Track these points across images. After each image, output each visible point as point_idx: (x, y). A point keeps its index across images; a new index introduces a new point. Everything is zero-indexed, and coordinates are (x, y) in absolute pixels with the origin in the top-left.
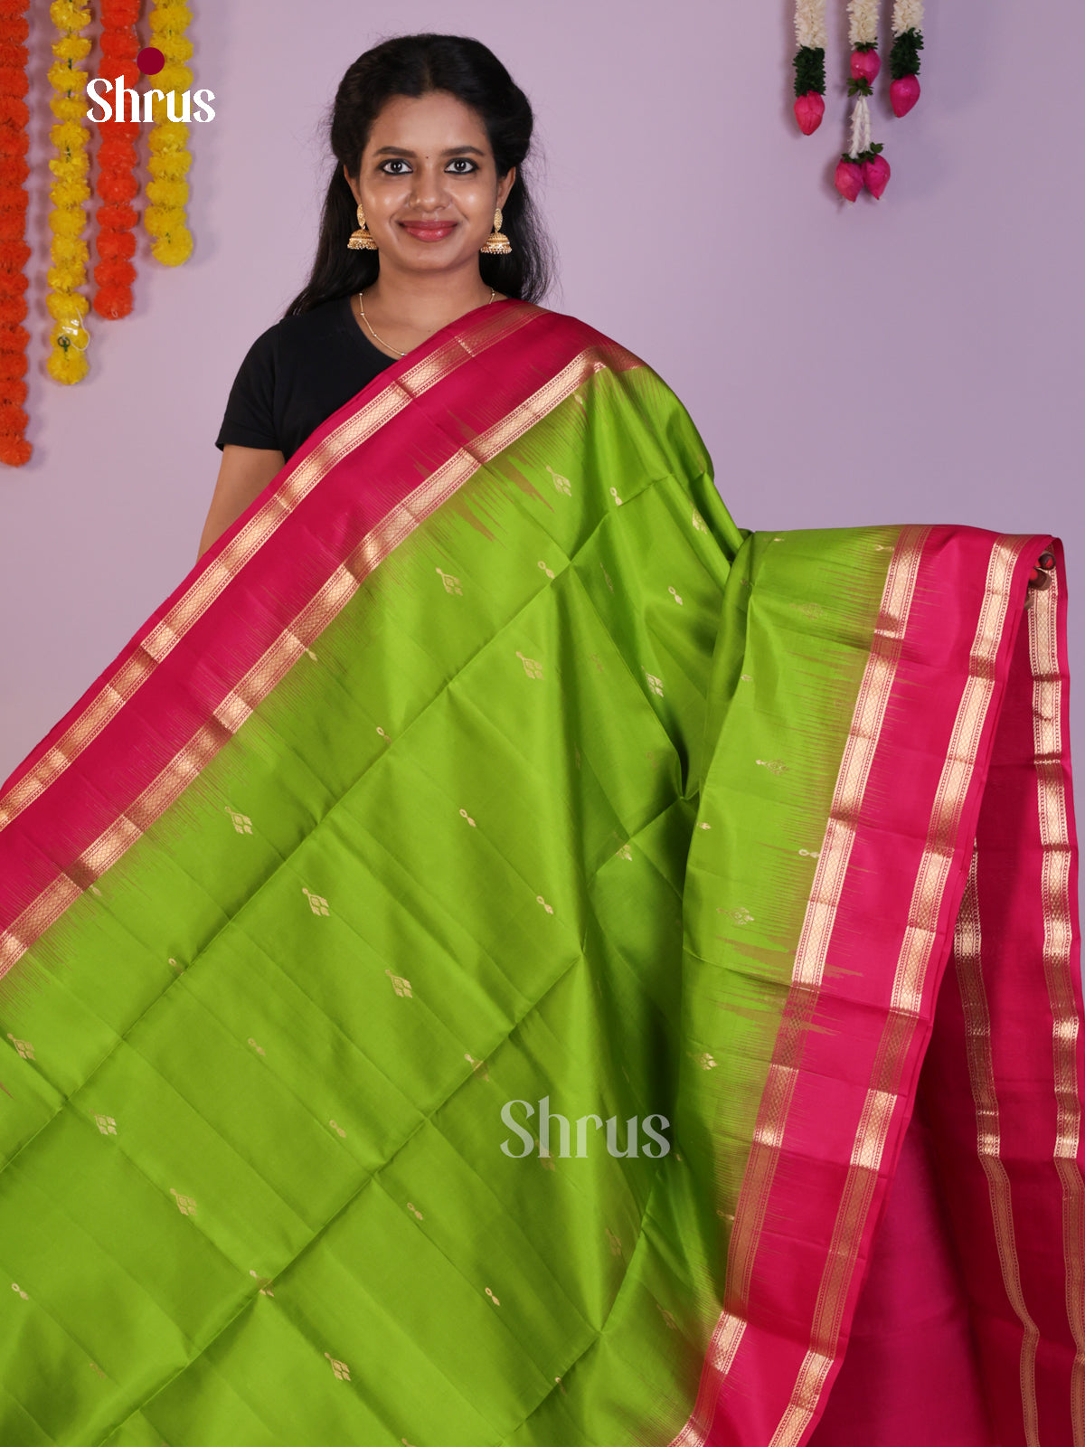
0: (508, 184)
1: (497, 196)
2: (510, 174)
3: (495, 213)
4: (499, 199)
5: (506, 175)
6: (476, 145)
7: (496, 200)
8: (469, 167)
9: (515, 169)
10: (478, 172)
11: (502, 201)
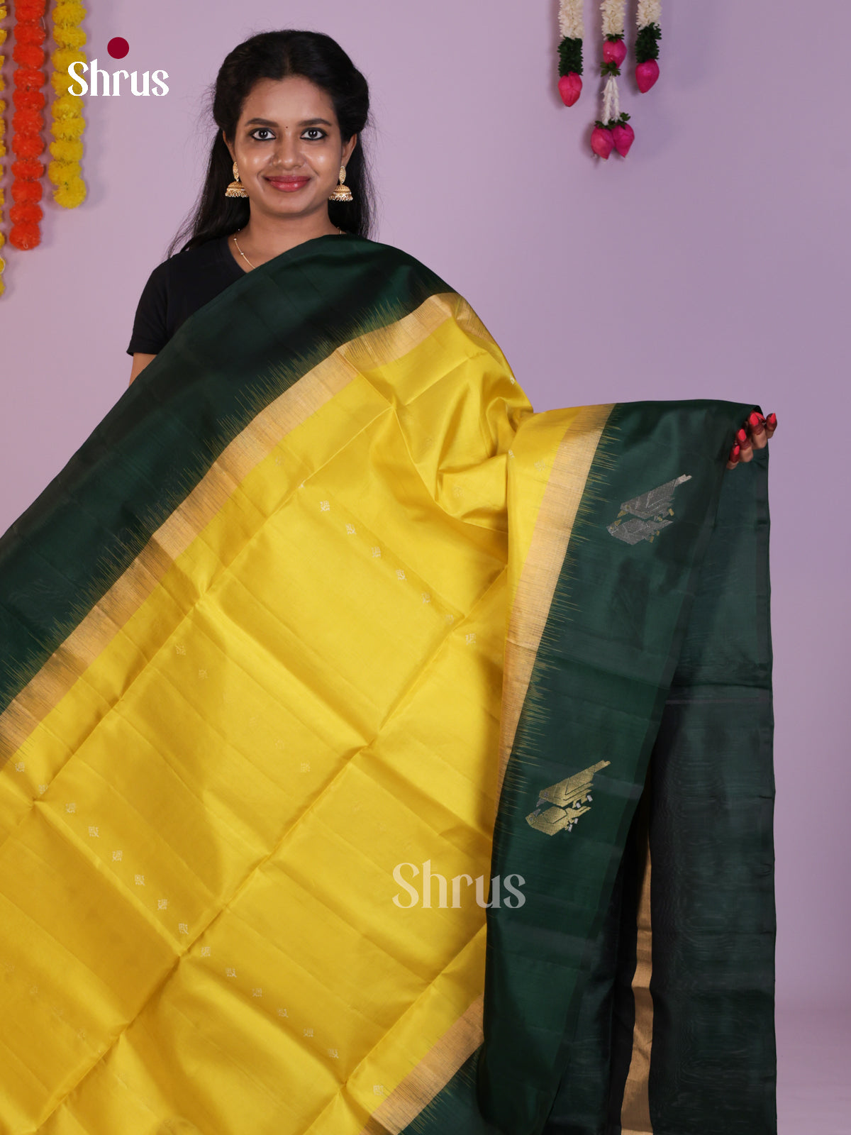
0: (350, 147)
1: (342, 157)
2: (352, 140)
3: (340, 170)
4: (344, 159)
5: (349, 141)
6: (324, 117)
7: (341, 159)
8: (319, 135)
9: (356, 135)
10: (327, 138)
11: (346, 160)
